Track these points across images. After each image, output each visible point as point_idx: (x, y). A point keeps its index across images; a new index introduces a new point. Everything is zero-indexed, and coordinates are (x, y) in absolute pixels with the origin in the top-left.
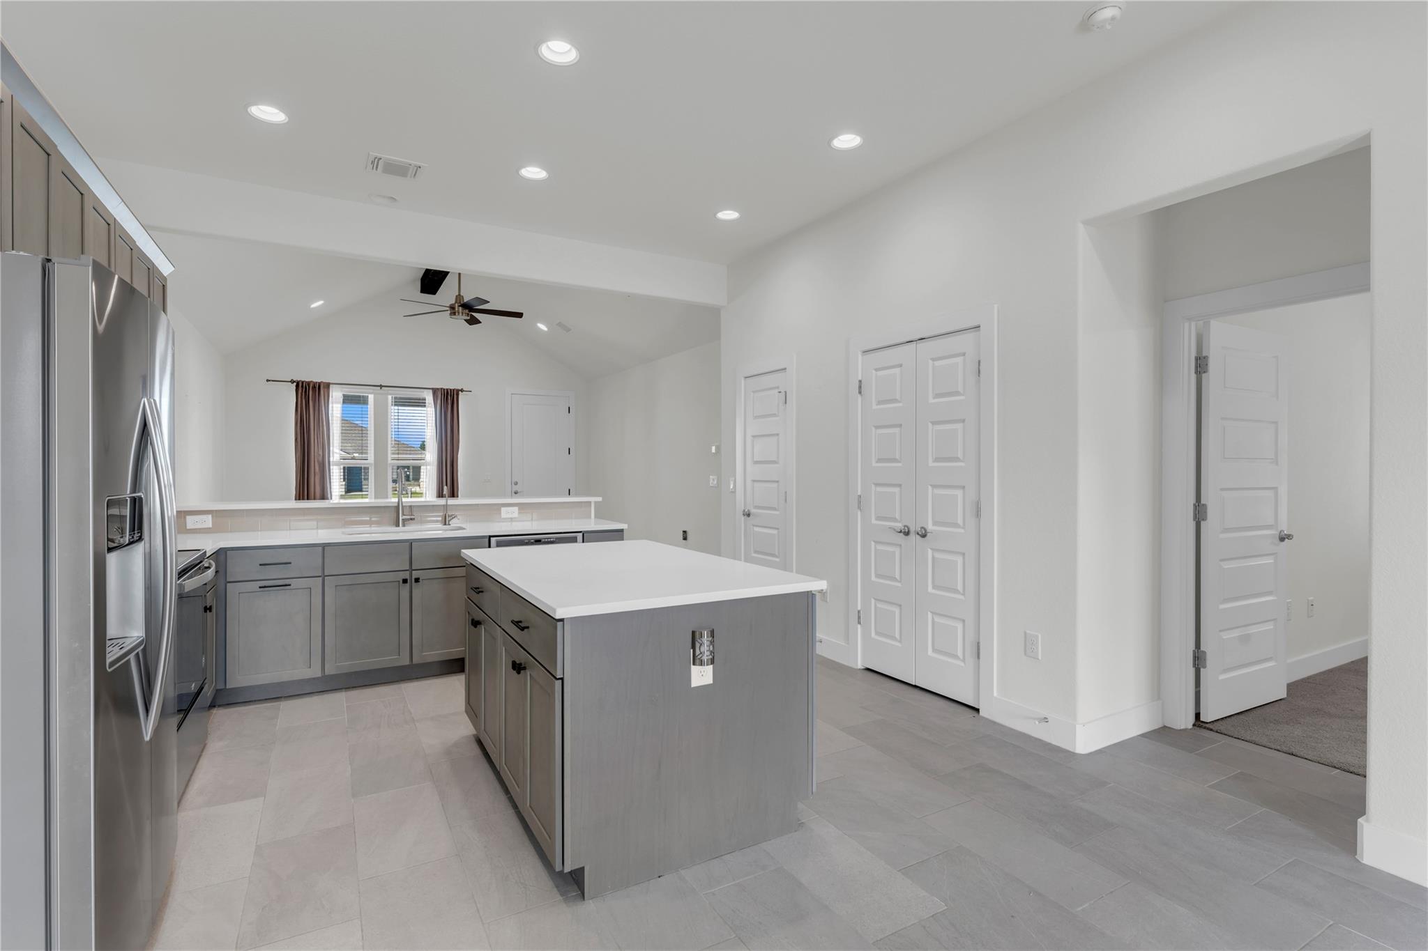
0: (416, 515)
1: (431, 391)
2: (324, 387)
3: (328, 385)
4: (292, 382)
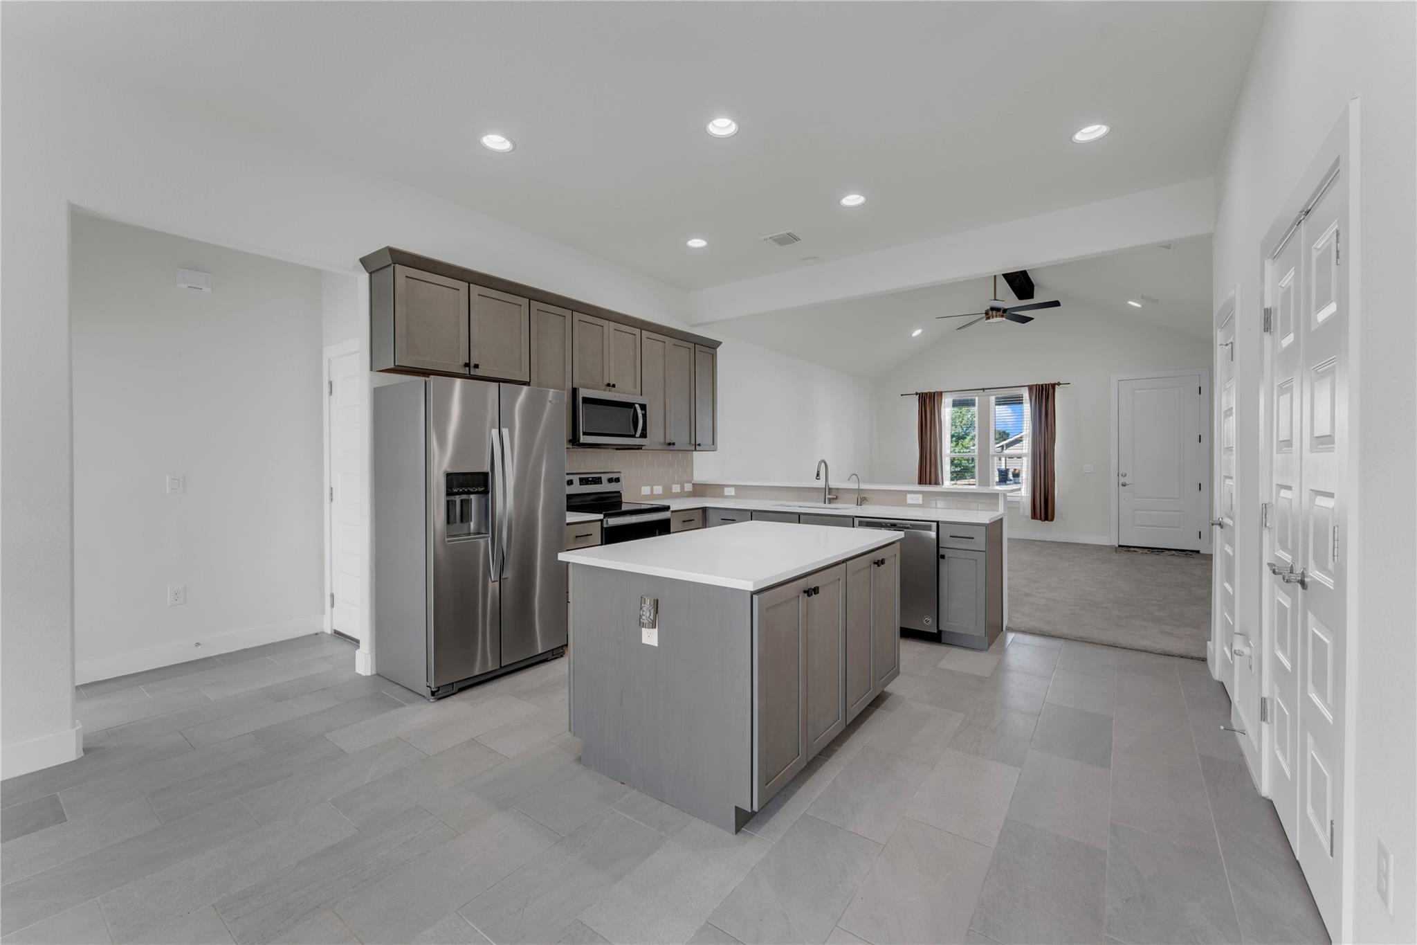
0: (840, 495)
1: (1027, 388)
2: (938, 396)
3: (940, 394)
4: (917, 394)
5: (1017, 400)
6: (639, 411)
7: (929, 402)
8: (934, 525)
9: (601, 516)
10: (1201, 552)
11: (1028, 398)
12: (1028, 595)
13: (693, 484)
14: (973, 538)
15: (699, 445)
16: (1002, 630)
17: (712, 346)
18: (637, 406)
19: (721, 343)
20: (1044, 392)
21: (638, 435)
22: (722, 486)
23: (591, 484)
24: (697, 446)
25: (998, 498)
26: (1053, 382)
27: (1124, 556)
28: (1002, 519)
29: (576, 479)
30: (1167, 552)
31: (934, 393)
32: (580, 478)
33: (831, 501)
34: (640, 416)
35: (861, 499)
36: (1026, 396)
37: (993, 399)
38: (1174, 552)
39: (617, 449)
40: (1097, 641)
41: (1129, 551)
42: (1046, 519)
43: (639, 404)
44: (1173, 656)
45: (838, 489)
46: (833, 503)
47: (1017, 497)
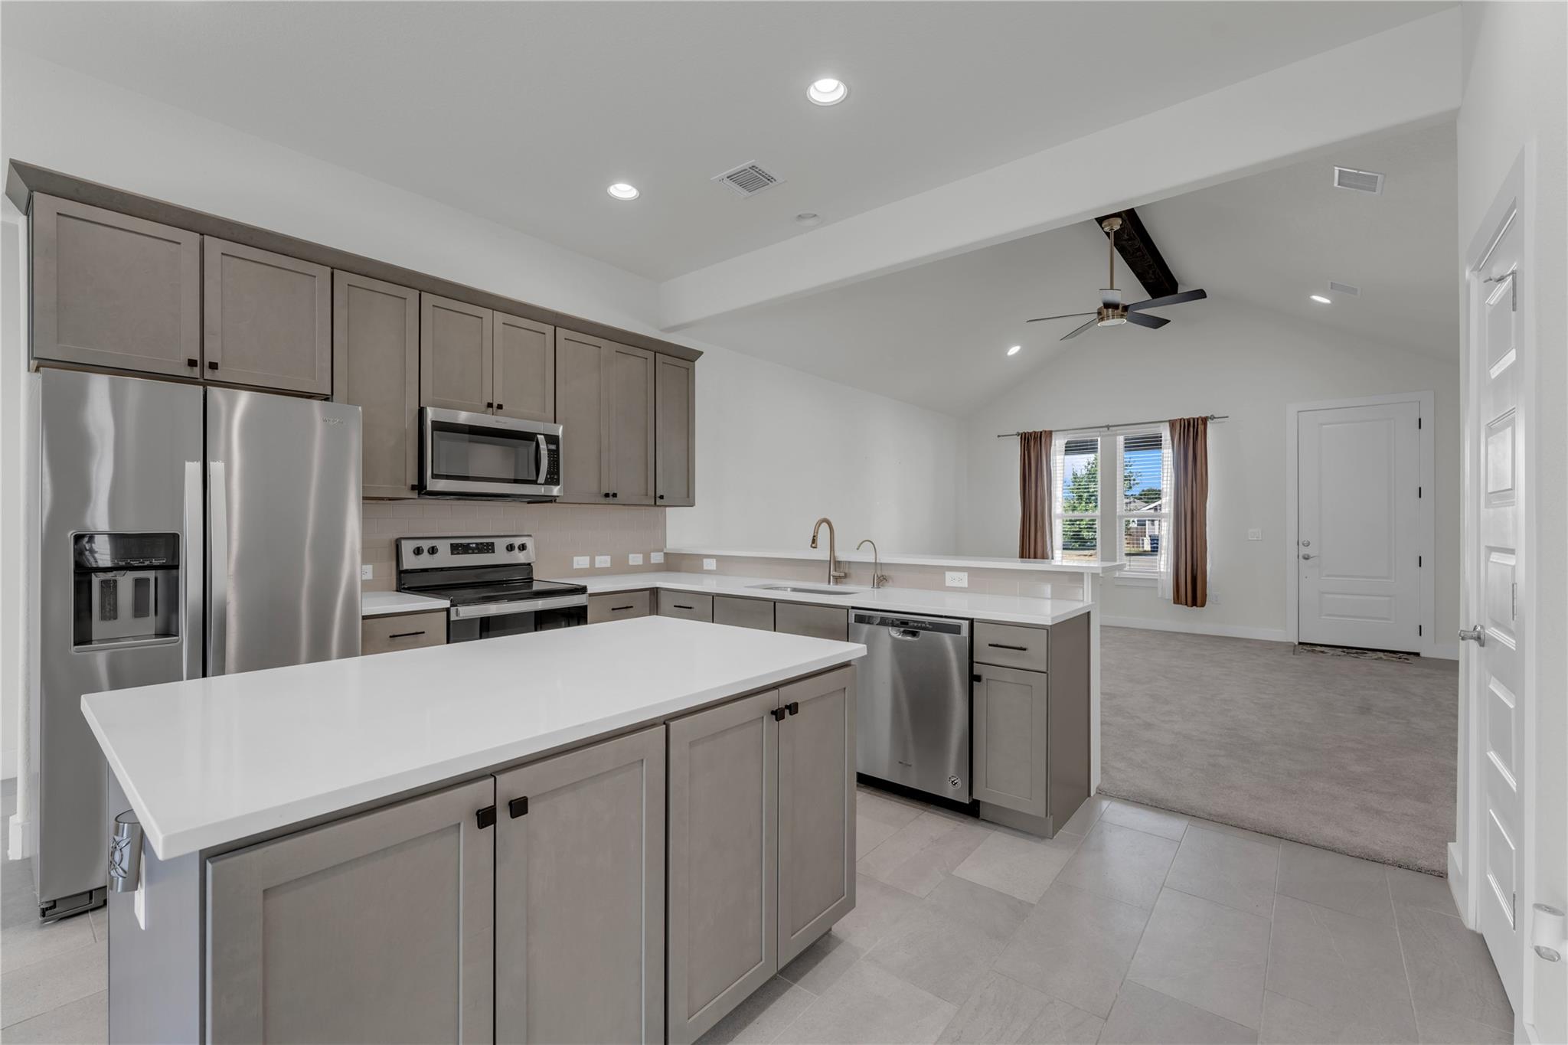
5: (1154, 443)
6: (543, 446)
7: (1033, 445)
8: (965, 624)
9: (446, 603)
10: (1422, 655)
11: (1169, 437)
12: (1148, 726)
13: (665, 554)
14: (1025, 649)
15: (662, 497)
16: (1089, 795)
17: (689, 356)
18: (541, 438)
19: (702, 353)
20: (1191, 429)
21: (542, 479)
22: (700, 557)
23: (473, 553)
24: (658, 499)
25: (1083, 580)
26: (1203, 416)
27: (1307, 659)
28: (1089, 613)
29: (444, 547)
30: (1370, 654)
31: (1041, 432)
32: (451, 544)
33: (838, 580)
34: (544, 453)
35: (879, 578)
36: (1166, 436)
37: (1121, 440)
38: (1381, 655)
39: (529, 503)
40: (1247, 825)
41: (1313, 651)
42: (1194, 603)
43: (546, 436)
44: (1384, 863)
45: (849, 562)
46: (841, 583)
47: (1154, 572)
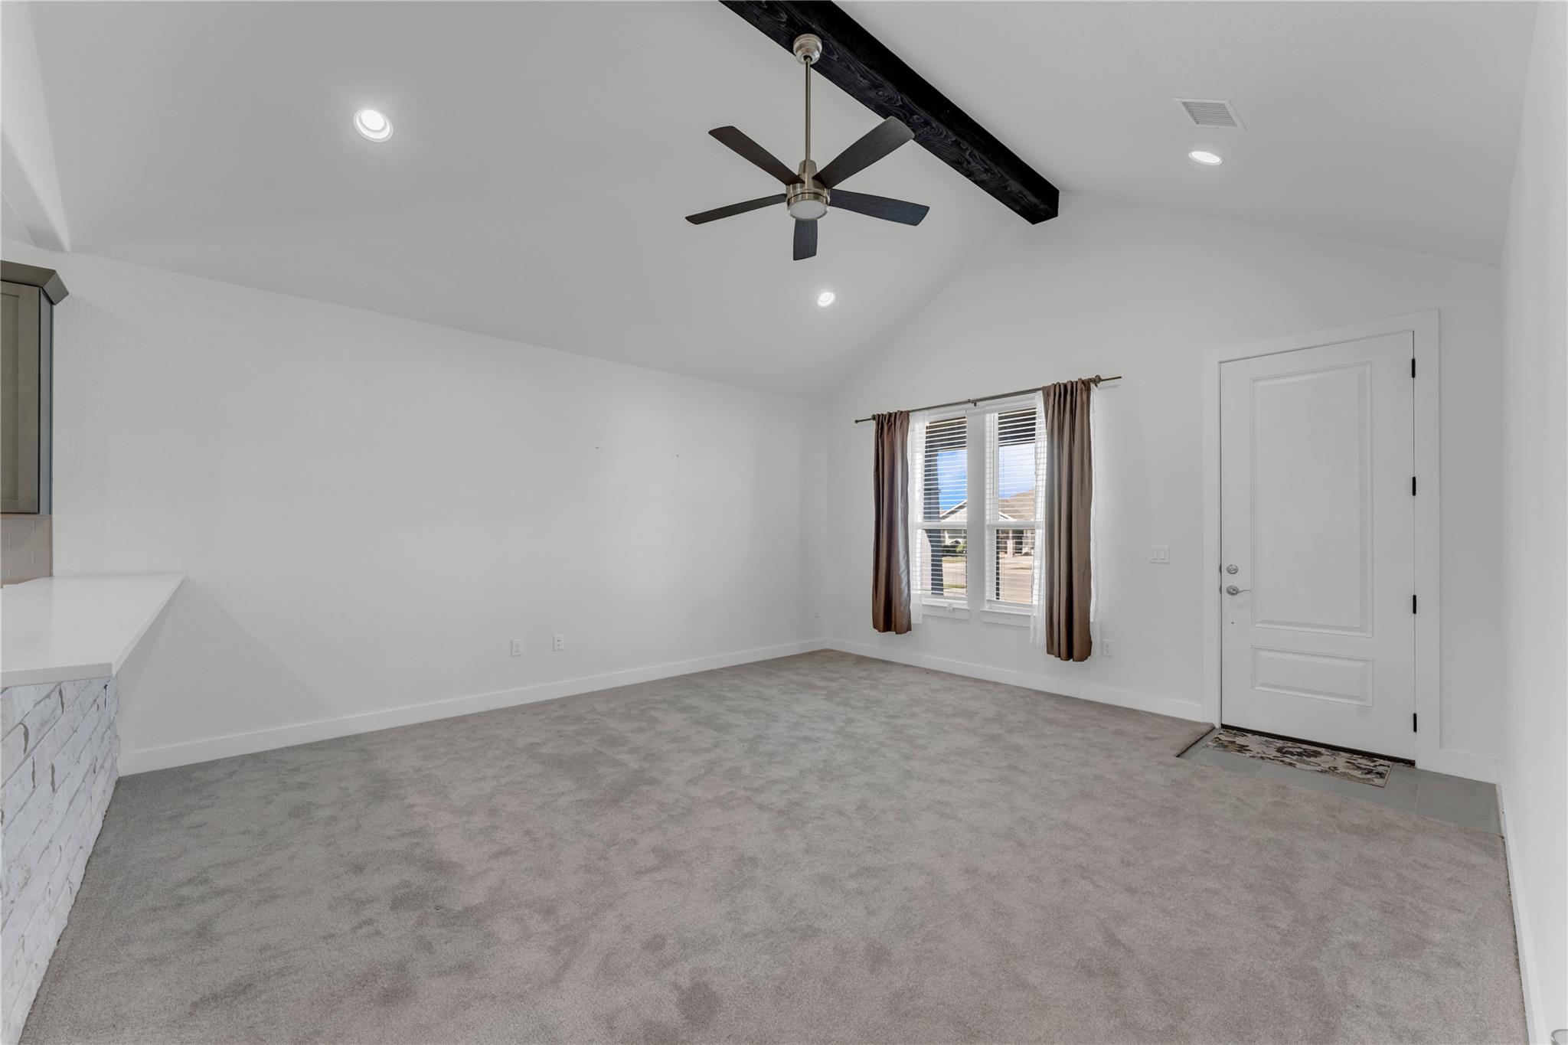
1: (1041, 392)
2: (901, 420)
3: (906, 416)
4: (872, 417)
7: (888, 431)
10: (1418, 765)
11: (1042, 412)
20: (1069, 398)
26: (1087, 378)
31: (897, 414)
37: (992, 421)
41: (1245, 740)
42: (1070, 655)
47: (1023, 605)
